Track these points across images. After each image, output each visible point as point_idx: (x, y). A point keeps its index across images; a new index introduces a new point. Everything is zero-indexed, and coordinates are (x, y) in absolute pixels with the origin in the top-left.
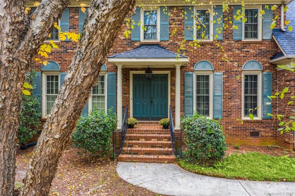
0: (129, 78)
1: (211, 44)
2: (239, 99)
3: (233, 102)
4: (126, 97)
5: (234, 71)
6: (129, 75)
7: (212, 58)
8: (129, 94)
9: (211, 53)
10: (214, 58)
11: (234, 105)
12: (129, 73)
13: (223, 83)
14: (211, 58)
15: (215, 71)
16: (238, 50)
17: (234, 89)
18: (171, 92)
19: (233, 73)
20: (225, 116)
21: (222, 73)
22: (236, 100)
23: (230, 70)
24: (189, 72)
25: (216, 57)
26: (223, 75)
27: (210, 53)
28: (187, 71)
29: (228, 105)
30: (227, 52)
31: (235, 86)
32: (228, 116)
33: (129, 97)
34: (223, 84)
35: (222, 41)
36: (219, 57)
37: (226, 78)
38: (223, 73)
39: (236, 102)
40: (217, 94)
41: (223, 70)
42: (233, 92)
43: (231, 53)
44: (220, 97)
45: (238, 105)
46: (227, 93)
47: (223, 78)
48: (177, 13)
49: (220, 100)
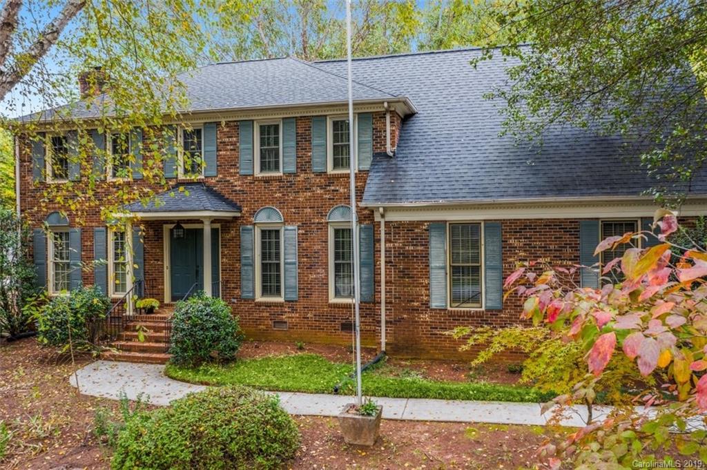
0: (162, 235)
1: (280, 180)
2: (324, 268)
3: (315, 274)
4: (159, 265)
5: (314, 223)
6: (162, 231)
7: (282, 203)
8: (163, 261)
9: (280, 195)
10: (284, 203)
11: (316, 279)
12: (162, 228)
13: (298, 242)
14: (280, 203)
15: (286, 223)
16: (321, 189)
17: (315, 252)
18: (222, 258)
19: (313, 226)
20: (303, 297)
21: (296, 227)
22: (319, 270)
23: (308, 222)
24: (247, 225)
25: (288, 200)
26: (299, 229)
27: (277, 195)
28: (244, 224)
29: (306, 279)
30: (304, 192)
31: (316, 247)
32: (307, 296)
33: (163, 265)
34: (299, 245)
35: (296, 175)
36: (292, 200)
37: (302, 234)
38: (298, 226)
39: (319, 273)
40: (289, 261)
41: (299, 221)
42: (314, 258)
43: (309, 194)
44: (294, 266)
45: (323, 279)
46: (305, 259)
47: (298, 234)
48: (228, 132)
49: (295, 271)
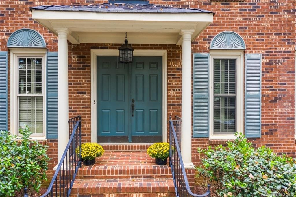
0: (90, 63)
2: (290, 102)
3: (280, 108)
4: (84, 99)
5: (280, 52)
6: (90, 57)
7: (243, 27)
8: (89, 94)
9: (242, 19)
10: (246, 28)
11: (281, 113)
12: (90, 54)
13: (263, 72)
14: (241, 28)
15: (248, 51)
16: (288, 13)
17: (281, 84)
18: (169, 90)
19: (279, 55)
20: (266, 133)
21: (260, 56)
22: (284, 104)
23: (274, 50)
24: (201, 52)
25: (250, 25)
26: (263, 58)
27: (239, 19)
28: (198, 52)
29: (270, 114)
30: (269, 16)
31: (282, 78)
32: (271, 133)
33: (90, 99)
34: (263, 75)
36: (255, 25)
37: (267, 64)
38: (263, 55)
39: (284, 107)
40: (251, 93)
41: (262, 49)
42: (279, 90)
43: (276, 19)
44: (257, 99)
45: (289, 113)
46: (270, 92)
47: (263, 63)
49: (257, 105)
